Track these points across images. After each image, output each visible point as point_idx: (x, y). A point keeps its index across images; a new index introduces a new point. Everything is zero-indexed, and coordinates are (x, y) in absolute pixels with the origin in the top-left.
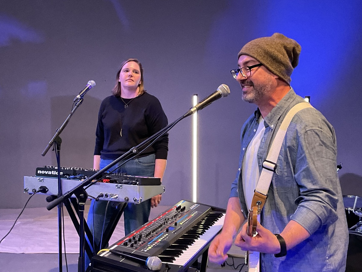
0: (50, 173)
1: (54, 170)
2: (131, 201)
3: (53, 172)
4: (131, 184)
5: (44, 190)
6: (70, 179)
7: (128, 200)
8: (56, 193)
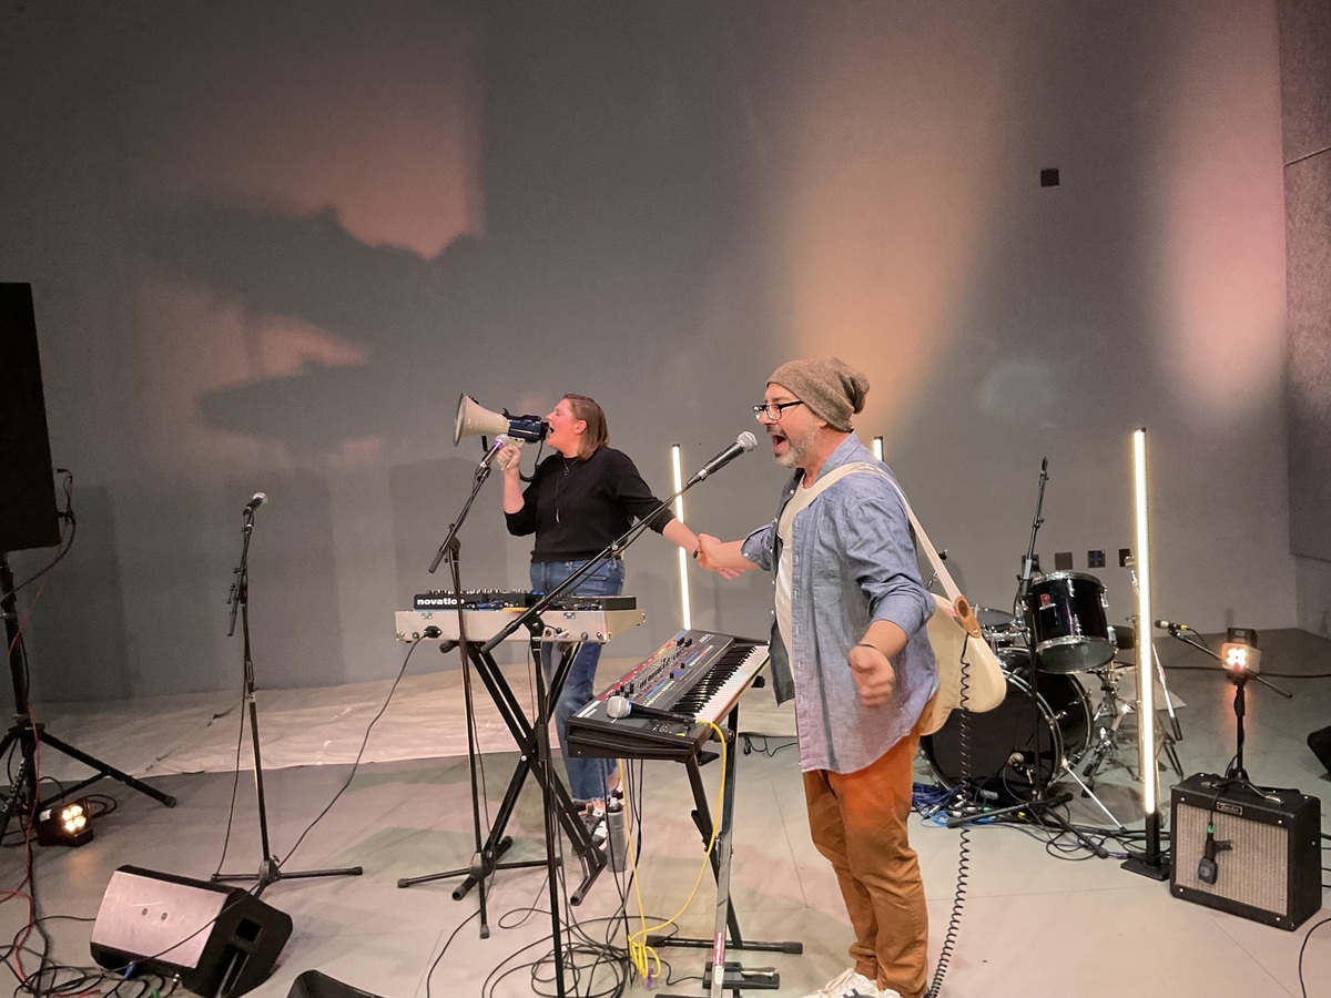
0: (440, 602)
1: (447, 596)
2: (593, 638)
3: (445, 600)
4: (590, 609)
5: (433, 632)
6: (477, 608)
7: (587, 636)
8: (456, 636)
